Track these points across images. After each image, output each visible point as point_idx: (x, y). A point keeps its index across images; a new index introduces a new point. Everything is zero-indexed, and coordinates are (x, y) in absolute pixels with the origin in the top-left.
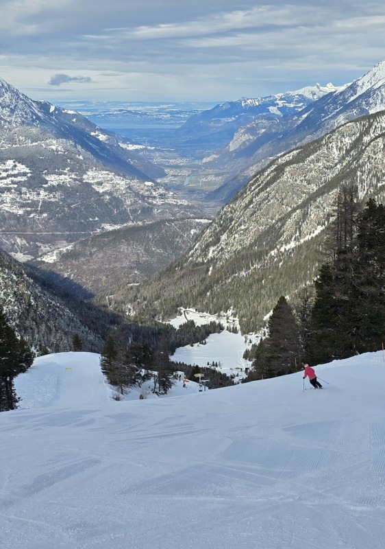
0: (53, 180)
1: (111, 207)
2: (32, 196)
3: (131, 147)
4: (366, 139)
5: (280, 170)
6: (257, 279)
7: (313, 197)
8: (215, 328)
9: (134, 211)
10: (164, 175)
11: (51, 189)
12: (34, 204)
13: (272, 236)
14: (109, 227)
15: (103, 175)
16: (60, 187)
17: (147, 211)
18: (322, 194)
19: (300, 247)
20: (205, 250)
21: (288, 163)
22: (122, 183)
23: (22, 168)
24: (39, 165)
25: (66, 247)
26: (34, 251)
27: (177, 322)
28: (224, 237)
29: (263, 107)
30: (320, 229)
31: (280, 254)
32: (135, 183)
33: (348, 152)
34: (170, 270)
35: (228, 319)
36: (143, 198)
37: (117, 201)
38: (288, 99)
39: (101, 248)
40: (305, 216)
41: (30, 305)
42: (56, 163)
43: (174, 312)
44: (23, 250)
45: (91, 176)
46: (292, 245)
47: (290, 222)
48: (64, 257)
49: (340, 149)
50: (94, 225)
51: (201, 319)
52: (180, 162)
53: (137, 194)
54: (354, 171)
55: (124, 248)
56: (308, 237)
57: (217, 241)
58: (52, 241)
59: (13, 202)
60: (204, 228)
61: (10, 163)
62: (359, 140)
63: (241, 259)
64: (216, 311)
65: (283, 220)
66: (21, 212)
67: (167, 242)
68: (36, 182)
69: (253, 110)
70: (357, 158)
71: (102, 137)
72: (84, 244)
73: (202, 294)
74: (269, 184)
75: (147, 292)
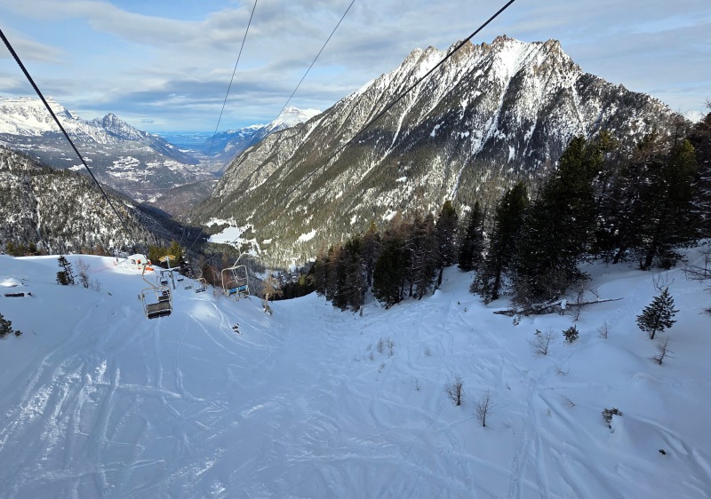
0: (150, 165)
1: (177, 176)
2: (141, 173)
3: (184, 151)
4: (280, 141)
5: (246, 155)
6: (241, 203)
7: (260, 167)
8: (226, 226)
9: (187, 178)
10: (199, 163)
11: (150, 170)
12: (143, 177)
13: (246, 184)
14: (177, 186)
15: (172, 162)
16: (154, 168)
17: (194, 178)
18: (265, 165)
19: (258, 188)
20: (219, 192)
21: (250, 152)
22: (181, 166)
23: (135, 160)
24: (143, 159)
25: (159, 195)
26: (146, 198)
27: (209, 224)
28: (226, 186)
29: (237, 133)
30: (265, 180)
31: (250, 192)
32: (187, 166)
33: (273, 146)
34: (205, 202)
35: (232, 221)
36: (191, 172)
37: (180, 174)
38: (246, 130)
39: (175, 195)
40: (259, 174)
41: (128, 218)
42: (150, 158)
43: (208, 220)
44: (140, 197)
45: (168, 163)
46: (255, 187)
47: (253, 177)
48: (159, 199)
49: (270, 145)
50: (171, 185)
51: (220, 222)
52: (205, 157)
53: (188, 171)
54: (276, 155)
55: (184, 194)
56: (261, 184)
57: (223, 188)
58: (153, 193)
59: (133, 176)
60: (217, 183)
61: (129, 158)
62: (277, 141)
63: (234, 195)
64: (226, 218)
65: (250, 177)
66: (137, 180)
67: (203, 190)
68: (142, 166)
69: (233, 134)
70: (277, 149)
71: (171, 147)
72: (167, 193)
73: (219, 211)
74: (242, 161)
75: (195, 212)
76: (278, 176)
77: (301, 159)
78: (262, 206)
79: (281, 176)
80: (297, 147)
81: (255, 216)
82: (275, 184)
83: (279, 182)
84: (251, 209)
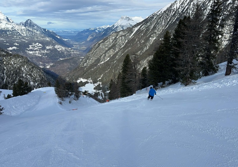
0: (48, 48)
1: (61, 54)
2: (43, 52)
3: (65, 40)
4: (117, 37)
5: (99, 44)
6: (95, 70)
7: (107, 51)
8: (87, 82)
9: (67, 55)
10: (73, 46)
11: (47, 50)
12: (44, 54)
13: (98, 60)
14: (61, 59)
15: (59, 46)
16: (49, 49)
17: (70, 55)
18: (109, 50)
19: (104, 63)
20: (84, 64)
21: (101, 43)
22: (64, 48)
23: (40, 45)
24: (44, 44)
25: (52, 64)
26: (44, 65)
27: (78, 81)
28: (88, 61)
29: (94, 30)
30: (109, 58)
31: (100, 64)
32: (67, 48)
33: (114, 40)
34: (76, 69)
35: (90, 80)
36: (69, 52)
37: (63, 53)
38: (100, 28)
39: (60, 64)
40: (105, 55)
42: (48, 43)
43: (77, 79)
44: (42, 65)
45: (57, 47)
46: (103, 62)
47: (102, 57)
48: (51, 66)
49: (112, 40)
50: (58, 59)
51: (84, 80)
52: (77, 43)
53: (67, 51)
54: (115, 45)
55: (65, 64)
56: (106, 60)
57: (86, 62)
58: (48, 63)
59: (39, 53)
60: (83, 59)
61: (37, 44)
62: (116, 37)
63: (92, 66)
64: (87, 78)
65: (101, 57)
66: (41, 56)
67: (75, 62)
68: (44, 48)
69: (92, 31)
70: (116, 42)
71: (58, 37)
72: (56, 63)
73: (84, 74)
74: (97, 48)
75: (71, 74)
76: (116, 57)
77: (128, 48)
78: (106, 73)
79: (117, 57)
80: (127, 41)
81: (103, 77)
82: (114, 61)
83: (116, 60)
84: (101, 74)
